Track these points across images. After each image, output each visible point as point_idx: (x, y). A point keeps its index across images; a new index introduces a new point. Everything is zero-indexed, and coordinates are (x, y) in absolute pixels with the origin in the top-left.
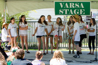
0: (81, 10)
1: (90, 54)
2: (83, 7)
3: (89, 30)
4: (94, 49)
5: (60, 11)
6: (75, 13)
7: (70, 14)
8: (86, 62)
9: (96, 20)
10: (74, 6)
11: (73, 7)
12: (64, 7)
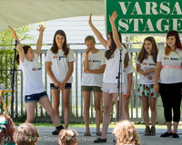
0: (175, 21)
2: (179, 12)
5: (121, 23)
6: (160, 29)
7: (148, 31)
10: (158, 9)
11: (155, 12)
12: (131, 14)
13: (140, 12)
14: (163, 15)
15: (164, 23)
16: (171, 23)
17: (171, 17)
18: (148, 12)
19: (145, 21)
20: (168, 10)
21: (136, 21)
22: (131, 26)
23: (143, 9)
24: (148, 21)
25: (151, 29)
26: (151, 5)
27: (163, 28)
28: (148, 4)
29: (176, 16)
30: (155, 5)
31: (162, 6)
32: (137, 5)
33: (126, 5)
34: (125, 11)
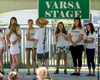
0: (76, 12)
2: (78, 7)
5: (46, 13)
6: (68, 16)
7: (61, 18)
10: (67, 5)
11: (65, 7)
12: (52, 8)
13: (57, 7)
14: (70, 9)
15: (70, 13)
16: (74, 13)
17: (74, 10)
18: (61, 7)
19: (60, 12)
20: (72, 6)
21: (55, 12)
22: (52, 15)
23: (59, 6)
24: (62, 12)
25: (63, 16)
26: (63, 4)
27: (69, 16)
28: (61, 3)
29: (77, 10)
30: (65, 3)
31: (69, 4)
32: (55, 3)
33: (49, 3)
34: (49, 6)
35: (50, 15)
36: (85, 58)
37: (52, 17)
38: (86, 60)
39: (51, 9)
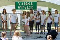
1: (36, 33)
2: (32, 5)
3: (36, 19)
4: (39, 31)
5: (18, 7)
8: (34, 38)
9: (40, 12)
10: (27, 4)
23: (24, 4)
24: (25, 7)
27: (28, 8)
35: (20, 8)
36: (35, 26)
37: (21, 9)
38: (35, 27)
39: (20, 5)
